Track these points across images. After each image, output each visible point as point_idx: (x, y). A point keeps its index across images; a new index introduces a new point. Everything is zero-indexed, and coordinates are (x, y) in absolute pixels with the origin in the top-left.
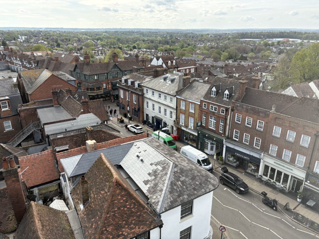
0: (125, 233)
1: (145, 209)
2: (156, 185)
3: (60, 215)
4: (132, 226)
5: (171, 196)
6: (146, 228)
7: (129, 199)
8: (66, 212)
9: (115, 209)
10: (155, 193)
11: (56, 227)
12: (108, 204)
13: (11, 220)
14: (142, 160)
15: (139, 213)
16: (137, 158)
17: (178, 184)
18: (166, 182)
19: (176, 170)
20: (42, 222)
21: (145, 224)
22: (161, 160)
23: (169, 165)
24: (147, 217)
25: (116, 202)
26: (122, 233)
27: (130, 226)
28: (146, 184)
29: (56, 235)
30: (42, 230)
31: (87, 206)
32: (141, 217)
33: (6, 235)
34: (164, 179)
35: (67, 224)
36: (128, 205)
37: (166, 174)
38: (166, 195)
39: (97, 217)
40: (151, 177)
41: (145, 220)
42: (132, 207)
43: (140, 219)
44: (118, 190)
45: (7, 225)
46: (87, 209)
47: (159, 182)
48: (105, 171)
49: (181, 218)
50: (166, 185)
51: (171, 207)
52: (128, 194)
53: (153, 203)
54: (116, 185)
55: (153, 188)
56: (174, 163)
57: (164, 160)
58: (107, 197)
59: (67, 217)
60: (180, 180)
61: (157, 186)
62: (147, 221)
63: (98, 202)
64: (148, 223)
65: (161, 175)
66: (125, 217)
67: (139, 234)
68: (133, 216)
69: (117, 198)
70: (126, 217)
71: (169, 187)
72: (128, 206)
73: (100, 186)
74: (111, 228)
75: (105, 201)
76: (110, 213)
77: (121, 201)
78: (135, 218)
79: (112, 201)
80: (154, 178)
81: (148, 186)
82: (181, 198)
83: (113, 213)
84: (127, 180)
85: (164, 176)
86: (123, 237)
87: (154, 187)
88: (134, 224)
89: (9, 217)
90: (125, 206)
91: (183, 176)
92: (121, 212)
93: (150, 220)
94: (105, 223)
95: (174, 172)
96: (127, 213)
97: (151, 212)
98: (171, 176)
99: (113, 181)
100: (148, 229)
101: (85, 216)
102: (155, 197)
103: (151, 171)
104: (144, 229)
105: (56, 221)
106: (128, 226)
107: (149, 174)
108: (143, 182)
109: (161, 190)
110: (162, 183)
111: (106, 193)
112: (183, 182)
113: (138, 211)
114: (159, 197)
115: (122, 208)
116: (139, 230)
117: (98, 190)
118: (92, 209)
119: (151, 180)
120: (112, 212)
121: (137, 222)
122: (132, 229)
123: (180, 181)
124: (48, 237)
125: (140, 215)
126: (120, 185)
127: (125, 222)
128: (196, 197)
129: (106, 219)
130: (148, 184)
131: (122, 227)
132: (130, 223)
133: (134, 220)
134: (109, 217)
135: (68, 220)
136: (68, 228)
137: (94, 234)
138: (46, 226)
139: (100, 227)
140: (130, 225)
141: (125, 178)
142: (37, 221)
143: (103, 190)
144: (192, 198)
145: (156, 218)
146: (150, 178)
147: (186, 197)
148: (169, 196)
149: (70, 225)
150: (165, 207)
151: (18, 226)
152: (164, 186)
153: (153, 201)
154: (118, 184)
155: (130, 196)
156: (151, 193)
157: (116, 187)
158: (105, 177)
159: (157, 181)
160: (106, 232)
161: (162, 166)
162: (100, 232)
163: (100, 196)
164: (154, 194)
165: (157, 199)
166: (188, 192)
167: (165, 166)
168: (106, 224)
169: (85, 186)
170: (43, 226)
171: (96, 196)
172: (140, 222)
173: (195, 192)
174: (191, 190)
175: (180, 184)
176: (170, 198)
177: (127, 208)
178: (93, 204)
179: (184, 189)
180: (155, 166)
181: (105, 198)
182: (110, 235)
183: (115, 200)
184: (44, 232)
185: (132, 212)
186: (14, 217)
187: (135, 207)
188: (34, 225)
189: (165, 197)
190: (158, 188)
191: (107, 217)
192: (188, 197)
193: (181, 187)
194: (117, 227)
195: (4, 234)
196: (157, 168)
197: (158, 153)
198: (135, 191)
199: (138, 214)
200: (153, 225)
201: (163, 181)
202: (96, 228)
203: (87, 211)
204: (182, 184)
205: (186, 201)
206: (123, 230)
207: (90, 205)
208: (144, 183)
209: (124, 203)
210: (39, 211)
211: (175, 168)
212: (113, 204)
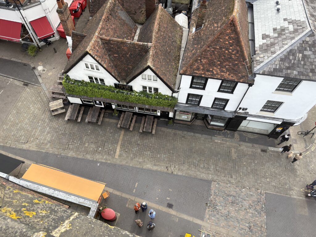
0: (215, 71)
1: (245, 62)
2: (273, 44)
3: (177, 29)
4: (224, 69)
5: (279, 64)
6: (235, 78)
7: (235, 44)
8: (184, 29)
9: (217, 47)
10: (265, 52)
11: (169, 36)
12: (214, 38)
13: (143, 14)
14: (278, 10)
15: (237, 62)
16: (275, 4)
17: (298, 55)
18: (286, 47)
19: (308, 39)
20: (160, 26)
21: (236, 75)
22: (300, 20)
23: (304, 29)
24: (243, 69)
25: (222, 40)
26: (213, 70)
27: (222, 69)
28: (263, 38)
29: (166, 43)
30: (157, 33)
31: (198, 31)
32: (236, 67)
33: (136, 24)
34: (286, 42)
35: (179, 39)
36: (231, 49)
37: (293, 38)
38: (275, 60)
39: (199, 45)
40: (274, 33)
41: (239, 72)
42: (233, 53)
43: (235, 68)
44: (229, 30)
45: (139, 16)
46: (196, 34)
47: (278, 43)
48: (230, 4)
49: (276, 89)
50: (282, 50)
51: (271, 74)
52: (237, 39)
53: (256, 60)
54: (231, 24)
55: (267, 46)
56: (311, 30)
57: (303, 21)
58: (216, 31)
59: (183, 33)
60: (303, 52)
61: (273, 46)
62: (240, 73)
63: (207, 33)
64: (240, 75)
65: (286, 37)
66: (222, 59)
67: (226, 79)
68: (230, 62)
69: (224, 37)
70: (224, 59)
71: (285, 53)
72: (230, 51)
73: (217, 18)
74: (206, 61)
75: (212, 35)
76: (211, 48)
77: (226, 42)
78: (230, 64)
79: (218, 38)
80: (277, 36)
81: (265, 41)
82: (289, 71)
83: (213, 50)
84: (250, 25)
85: (289, 39)
86: (212, 73)
87: (270, 45)
88: (227, 69)
89: (142, 10)
90: (227, 49)
91: (311, 50)
92: (221, 52)
93: (244, 74)
94: (202, 54)
95: (303, 41)
96: (226, 56)
97: (249, 67)
98: (297, 43)
99: (230, 18)
100: (236, 80)
101: (192, 40)
102: (262, 56)
103: (278, 27)
104: (233, 78)
105: (172, 32)
106: (220, 68)
107: (275, 30)
108: (262, 34)
109: (273, 53)
110: (280, 46)
111: (217, 27)
112: (304, 57)
113: (237, 59)
114: (266, 57)
115: (224, 50)
116: (228, 76)
117: (213, 22)
118: (200, 36)
119: (271, 37)
120: (214, 48)
121: (230, 69)
122: (223, 71)
123: (303, 54)
124: (159, 41)
125: (237, 65)
126: (234, 26)
127: (219, 63)
128: (307, 79)
129: (205, 51)
130: (265, 39)
131: (215, 65)
132: (223, 66)
133: (228, 65)
134: (209, 51)
135: (182, 36)
136: (179, 43)
137: (190, 58)
138: (161, 31)
139: (196, 55)
140: (223, 67)
141: (249, 22)
142: (156, 24)
143: (217, 23)
144: (302, 77)
145: (251, 75)
146: (272, 34)
147: (295, 72)
148: (277, 62)
149: (182, 41)
150: (265, 70)
151: (146, 21)
152: (280, 50)
153: (258, 58)
154: (233, 24)
155: (238, 41)
156: (262, 50)
157: (229, 25)
158: (226, 11)
159: (276, 41)
160: (199, 61)
161: (296, 27)
162: (195, 59)
163: (211, 27)
164: (263, 53)
165: (263, 59)
166: (302, 70)
167: (299, 29)
168: (203, 56)
169: (203, 10)
170: (159, 30)
171: (209, 26)
172: (232, 70)
173: (311, 74)
174: (308, 69)
175: (300, 56)
176: (277, 65)
177: (228, 51)
178: (203, 32)
179: (301, 64)
180: (287, 23)
181: (214, 32)
182: (201, 66)
183: (221, 38)
184: (157, 35)
185: (231, 58)
186: (145, 12)
187: (237, 55)
188: (153, 26)
189: (272, 61)
190: (272, 49)
191: (206, 49)
192: (298, 75)
193: (299, 60)
194: (211, 63)
195: (136, 23)
196: (288, 27)
197: (303, 9)
198: (250, 40)
199: (235, 62)
200: (243, 80)
201: (283, 44)
202: (194, 54)
203: (196, 36)
204: (302, 57)
205: (292, 77)
206: (215, 68)
207: (201, 32)
208: (263, 36)
209: (228, 46)
210: (162, 16)
211: (308, 37)
212: (218, 41)
